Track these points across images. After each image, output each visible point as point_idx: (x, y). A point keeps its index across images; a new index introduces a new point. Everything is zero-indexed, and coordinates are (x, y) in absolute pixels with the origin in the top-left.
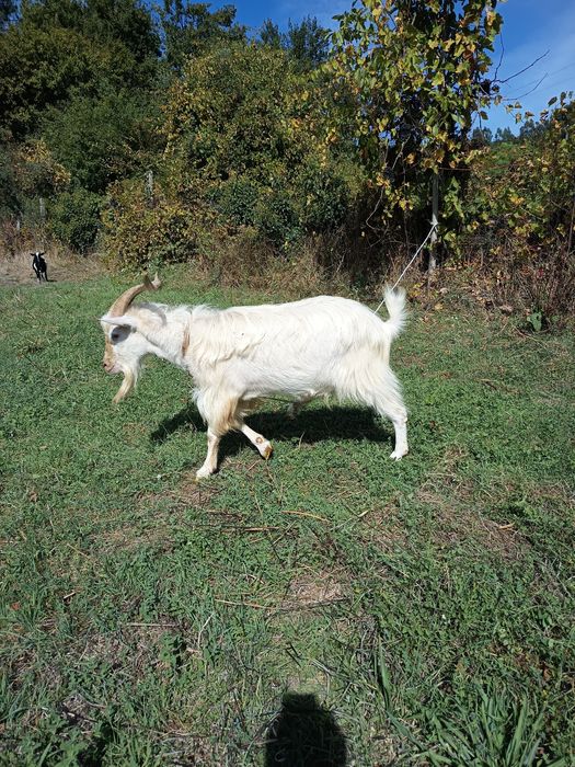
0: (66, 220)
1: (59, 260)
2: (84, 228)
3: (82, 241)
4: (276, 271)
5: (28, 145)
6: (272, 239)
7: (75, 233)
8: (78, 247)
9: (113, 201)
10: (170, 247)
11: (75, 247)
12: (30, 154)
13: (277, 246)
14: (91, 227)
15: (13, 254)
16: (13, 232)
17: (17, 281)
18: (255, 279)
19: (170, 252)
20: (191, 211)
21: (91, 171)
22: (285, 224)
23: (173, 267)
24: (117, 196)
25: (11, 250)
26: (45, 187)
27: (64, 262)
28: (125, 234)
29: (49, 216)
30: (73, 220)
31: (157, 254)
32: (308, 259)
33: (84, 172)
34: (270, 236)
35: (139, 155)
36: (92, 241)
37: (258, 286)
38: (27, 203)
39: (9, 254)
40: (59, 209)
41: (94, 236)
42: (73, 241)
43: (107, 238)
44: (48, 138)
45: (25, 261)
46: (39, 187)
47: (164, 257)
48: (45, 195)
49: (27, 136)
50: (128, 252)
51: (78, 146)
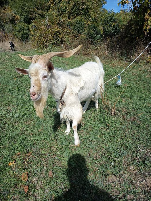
0: (19, 32)
1: (17, 44)
2: (25, 34)
3: (24, 39)
4: (92, 50)
5: (5, 8)
6: (90, 39)
7: (22, 36)
8: (23, 40)
9: (34, 26)
10: (55, 41)
11: (22, 40)
12: (6, 11)
13: (92, 41)
14: (27, 34)
15: (3, 42)
16: (2, 35)
17: (5, 50)
18: (84, 52)
19: (54, 43)
20: (63, 29)
21: (25, 17)
22: (95, 34)
23: (55, 47)
24: (36, 24)
25: (2, 41)
26: (13, 21)
27: (19, 45)
28: (40, 36)
29: (13, 30)
30: (22, 32)
31: (51, 43)
32: (104, 46)
33: (23, 17)
34: (90, 38)
35: (40, 12)
36: (27, 39)
37: (85, 55)
38: (7, 26)
39: (2, 42)
40: (17, 28)
41: (28, 37)
42: (22, 39)
43: (32, 38)
44: (11, 6)
45: (7, 45)
46: (10, 21)
47: (53, 44)
48: (12, 23)
49: (4, 5)
50: (40, 42)
51: (21, 9)
